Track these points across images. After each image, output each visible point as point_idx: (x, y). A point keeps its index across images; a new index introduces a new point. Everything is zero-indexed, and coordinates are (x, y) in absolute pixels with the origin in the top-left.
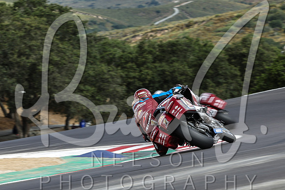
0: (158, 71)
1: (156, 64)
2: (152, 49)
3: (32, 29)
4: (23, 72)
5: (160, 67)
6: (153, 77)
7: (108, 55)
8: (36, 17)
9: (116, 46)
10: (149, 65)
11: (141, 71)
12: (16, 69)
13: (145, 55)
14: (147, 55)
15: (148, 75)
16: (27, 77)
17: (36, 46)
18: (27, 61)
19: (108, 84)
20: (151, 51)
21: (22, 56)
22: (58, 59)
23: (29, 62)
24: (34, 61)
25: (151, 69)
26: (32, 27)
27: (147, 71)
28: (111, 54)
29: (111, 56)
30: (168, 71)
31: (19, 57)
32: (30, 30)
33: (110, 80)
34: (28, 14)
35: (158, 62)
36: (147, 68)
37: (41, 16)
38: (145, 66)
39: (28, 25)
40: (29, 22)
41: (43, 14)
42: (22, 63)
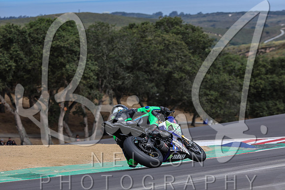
0: (270, 81)
1: (268, 76)
2: (265, 64)
3: (171, 44)
4: (161, 78)
5: (271, 78)
6: (265, 86)
7: (229, 67)
8: (174, 34)
9: (236, 60)
10: (262, 76)
11: (255, 81)
12: (156, 75)
13: (259, 68)
14: (261, 68)
15: (261, 84)
16: (164, 82)
17: (172, 58)
18: (165, 69)
19: (228, 90)
20: (265, 65)
21: (161, 65)
22: (190, 69)
23: (166, 71)
24: (170, 70)
25: (264, 79)
26: (170, 42)
27: (260, 81)
28: (232, 66)
29: (232, 68)
30: (278, 82)
31: (159, 66)
32: (169, 45)
33: (230, 87)
34: (167, 32)
35: (269, 74)
36: (261, 79)
37: (177, 34)
38: (259, 77)
39: (167, 40)
40: (168, 38)
41: (179, 32)
42: (161, 71)
